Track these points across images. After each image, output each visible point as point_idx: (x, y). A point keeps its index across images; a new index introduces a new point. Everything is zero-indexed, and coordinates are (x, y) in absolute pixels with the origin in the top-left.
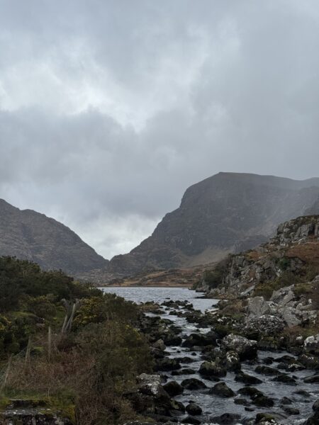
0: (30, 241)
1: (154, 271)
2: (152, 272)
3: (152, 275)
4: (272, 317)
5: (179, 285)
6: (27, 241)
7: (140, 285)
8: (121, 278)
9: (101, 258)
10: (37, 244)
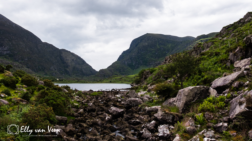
1: (117, 76)
4: (137, 99)
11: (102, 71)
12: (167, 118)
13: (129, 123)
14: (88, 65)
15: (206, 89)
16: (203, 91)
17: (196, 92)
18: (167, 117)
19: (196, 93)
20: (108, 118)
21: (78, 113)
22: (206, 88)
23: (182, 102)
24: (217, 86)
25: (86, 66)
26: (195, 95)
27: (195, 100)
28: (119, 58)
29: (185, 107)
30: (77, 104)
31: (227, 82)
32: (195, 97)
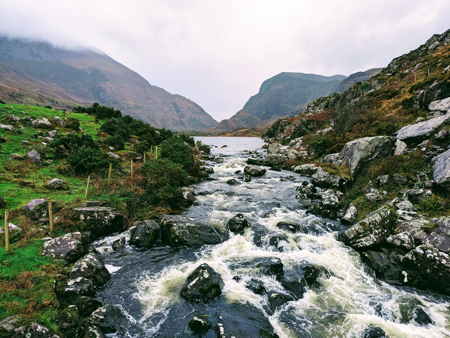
0: (178, 111)
1: (243, 128)
2: (242, 129)
3: (242, 130)
5: (256, 136)
6: (176, 111)
7: (235, 136)
8: (225, 132)
9: (215, 121)
10: (181, 113)
12: (332, 181)
15: (392, 141)
16: (387, 143)
17: (378, 145)
18: (333, 179)
19: (376, 146)
22: (392, 139)
24: (407, 137)
26: (376, 150)
27: (375, 156)
29: (358, 166)
31: (426, 131)
32: (374, 152)
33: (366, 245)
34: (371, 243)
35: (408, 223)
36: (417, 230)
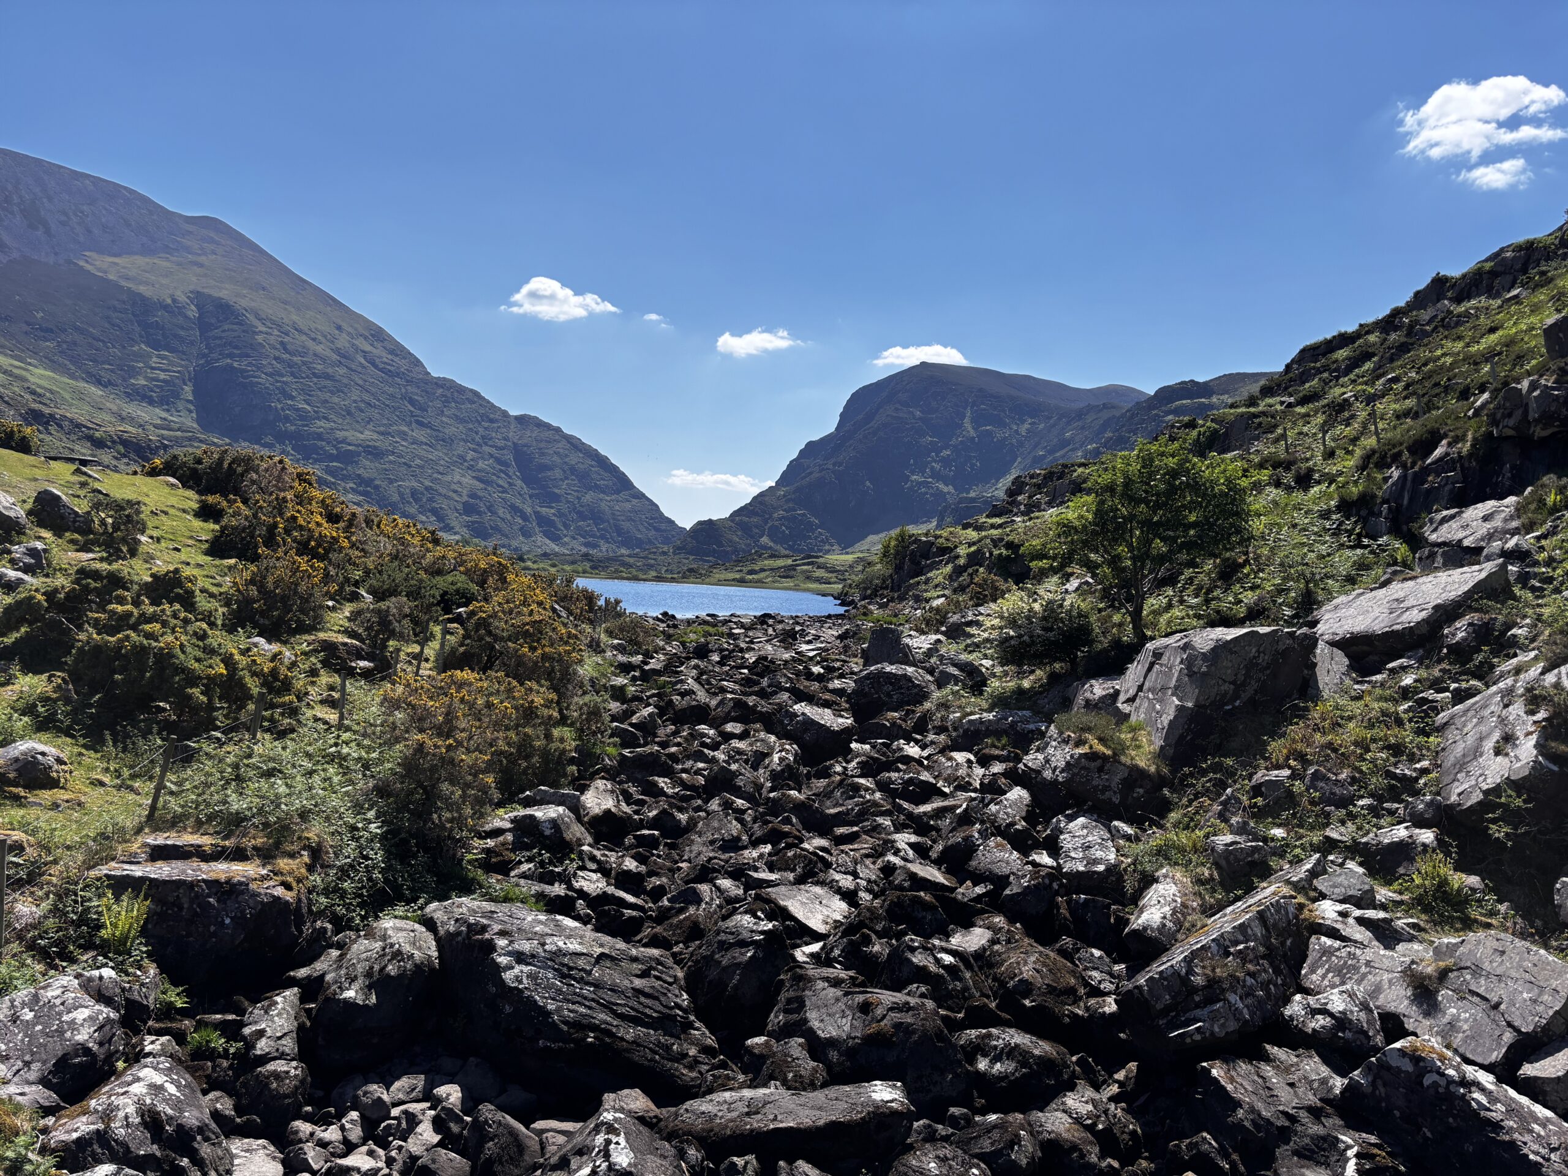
0: (530, 479)
4: (909, 669)
6: (523, 478)
10: (543, 487)
11: (706, 528)
12: (1094, 783)
13: (883, 786)
14: (641, 496)
15: (1301, 644)
16: (1285, 653)
17: (1254, 658)
18: (1099, 777)
19: (1250, 661)
20: (781, 759)
21: (631, 725)
22: (1303, 639)
23: (1177, 702)
24: (1352, 633)
25: (635, 501)
26: (1247, 676)
27: (1245, 696)
28: (784, 475)
29: (1190, 731)
30: (620, 681)
31: (1415, 616)
32: (1244, 684)
33: (1212, 1033)
34: (1232, 1026)
35: (1358, 952)
36: (1390, 981)
